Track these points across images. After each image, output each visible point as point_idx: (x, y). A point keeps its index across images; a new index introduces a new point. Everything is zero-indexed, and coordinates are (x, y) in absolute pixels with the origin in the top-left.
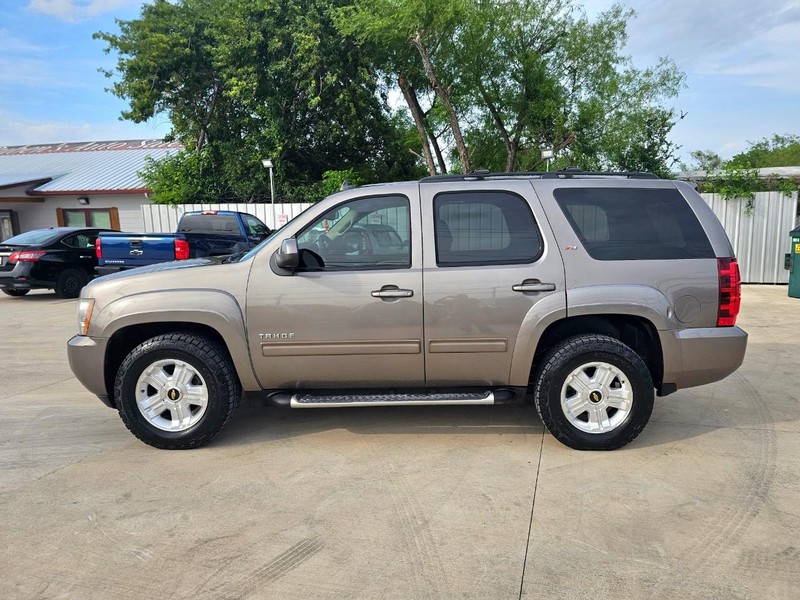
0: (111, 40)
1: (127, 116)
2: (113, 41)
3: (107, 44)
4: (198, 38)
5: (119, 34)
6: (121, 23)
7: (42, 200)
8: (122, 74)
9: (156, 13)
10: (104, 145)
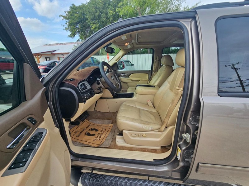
0: (63, 17)
1: (69, 36)
2: (64, 17)
3: (62, 18)
4: (84, 14)
5: (65, 15)
6: (66, 12)
7: (55, 55)
8: (67, 25)
9: (73, 8)
10: (67, 43)
